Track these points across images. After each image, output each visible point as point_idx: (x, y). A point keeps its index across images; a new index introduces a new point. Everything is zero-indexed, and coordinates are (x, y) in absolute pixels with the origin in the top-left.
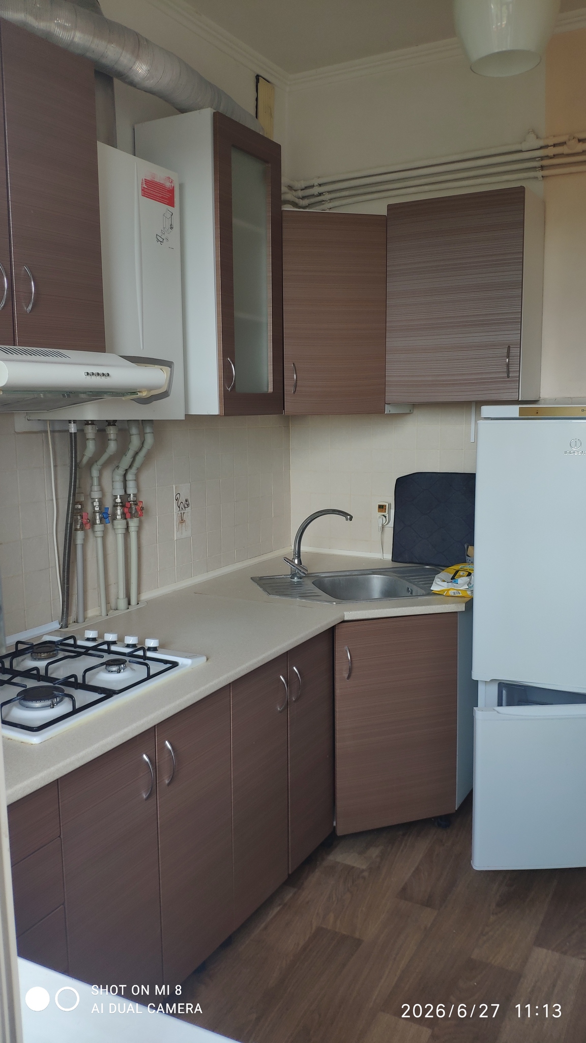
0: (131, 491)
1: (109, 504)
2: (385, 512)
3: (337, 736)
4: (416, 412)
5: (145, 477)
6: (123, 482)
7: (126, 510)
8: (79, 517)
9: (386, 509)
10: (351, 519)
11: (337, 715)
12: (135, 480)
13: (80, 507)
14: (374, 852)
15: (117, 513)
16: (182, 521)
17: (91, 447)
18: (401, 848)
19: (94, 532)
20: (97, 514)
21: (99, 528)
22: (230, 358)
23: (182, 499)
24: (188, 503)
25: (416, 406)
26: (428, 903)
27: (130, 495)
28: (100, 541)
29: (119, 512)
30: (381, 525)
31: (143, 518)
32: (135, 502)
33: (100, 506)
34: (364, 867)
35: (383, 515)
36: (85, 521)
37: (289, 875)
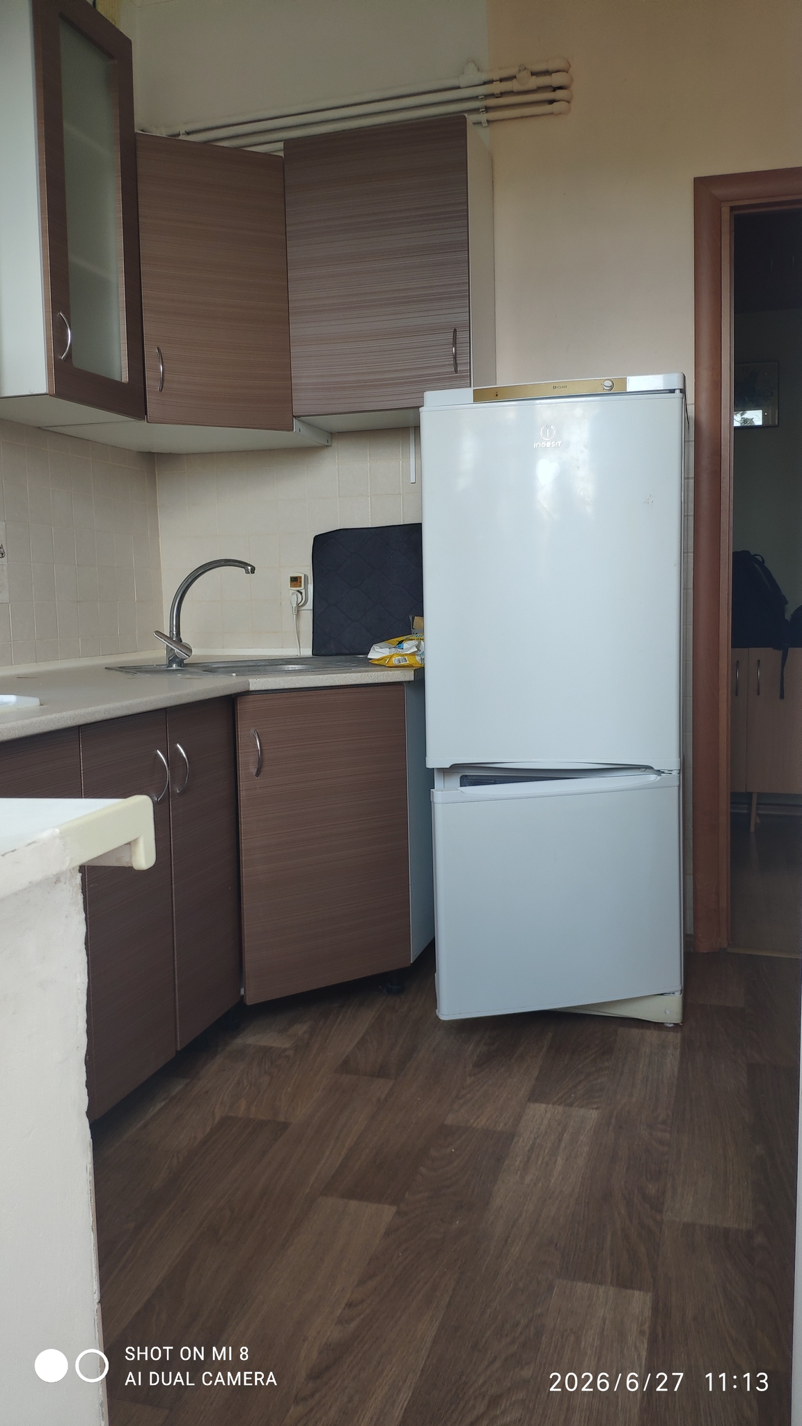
2: (300, 586)
3: (243, 858)
4: (335, 444)
9: (301, 582)
10: (253, 570)
11: (243, 828)
14: (301, 1029)
18: (339, 1020)
22: (63, 313)
24: (2, 551)
25: (335, 435)
26: (381, 1072)
30: (295, 605)
34: (287, 1045)
35: (298, 591)
37: (177, 1052)
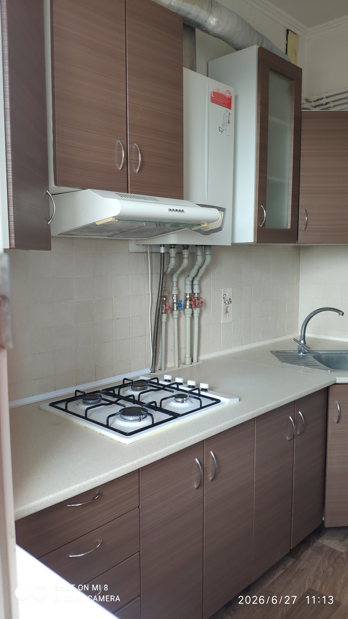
0: (196, 291)
1: (182, 298)
3: (328, 461)
5: (204, 283)
6: (191, 285)
7: (192, 303)
8: (164, 305)
10: (343, 315)
12: (198, 284)
13: (165, 299)
15: (187, 304)
16: (227, 312)
17: (173, 261)
19: (173, 315)
20: (175, 304)
21: (176, 312)
22: (263, 206)
23: (227, 298)
24: (231, 300)
27: (195, 293)
28: (176, 320)
29: (188, 304)
31: (202, 308)
32: (198, 298)
33: (177, 299)
34: (343, 551)
36: (167, 308)
37: (290, 550)
